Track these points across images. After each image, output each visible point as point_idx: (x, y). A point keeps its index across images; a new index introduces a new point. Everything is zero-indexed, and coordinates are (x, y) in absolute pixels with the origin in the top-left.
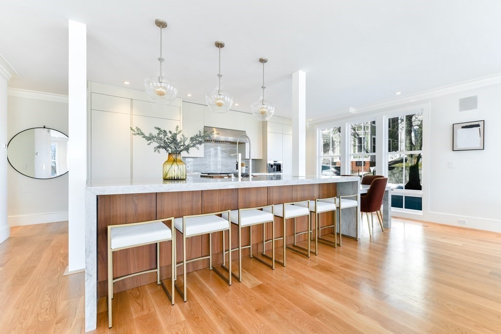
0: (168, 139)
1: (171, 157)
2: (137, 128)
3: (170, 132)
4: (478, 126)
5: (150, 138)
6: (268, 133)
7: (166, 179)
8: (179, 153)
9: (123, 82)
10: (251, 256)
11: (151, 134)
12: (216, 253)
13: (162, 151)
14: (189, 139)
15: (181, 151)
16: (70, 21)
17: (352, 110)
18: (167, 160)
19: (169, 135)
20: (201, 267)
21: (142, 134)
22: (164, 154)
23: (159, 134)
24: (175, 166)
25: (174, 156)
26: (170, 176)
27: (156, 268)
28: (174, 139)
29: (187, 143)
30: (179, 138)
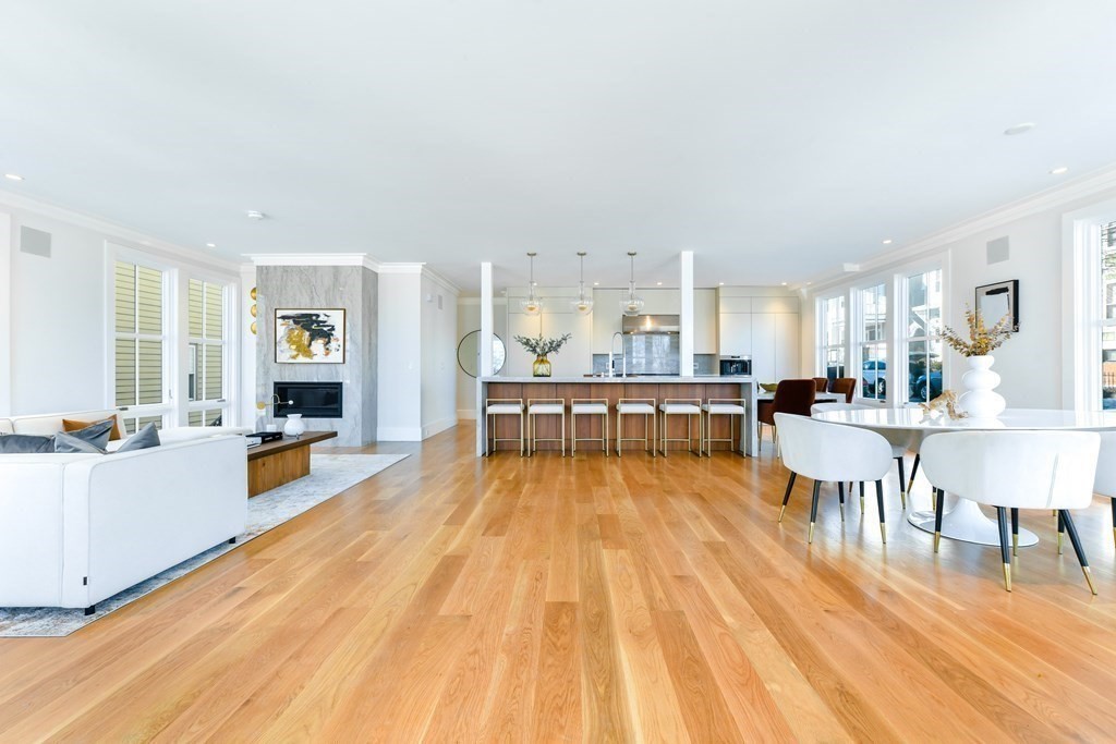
1: (538, 358)
4: (1005, 290)
6: (721, 315)
7: (535, 376)
8: (545, 355)
15: (547, 352)
16: (482, 263)
17: (852, 267)
18: (536, 361)
22: (534, 357)
24: (542, 365)
25: (541, 358)
26: (538, 373)
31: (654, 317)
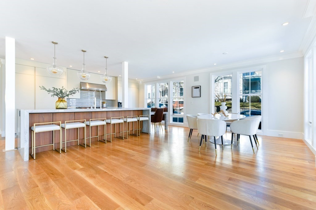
0: (58, 92)
1: (60, 99)
2: (42, 86)
3: (60, 89)
4: (199, 88)
5: (49, 91)
6: (118, 86)
7: (57, 109)
8: (64, 97)
9: (30, 58)
10: (98, 140)
11: (49, 89)
12: (81, 138)
13: (56, 96)
14: (68, 92)
15: (65, 96)
16: (6, 37)
17: (159, 77)
18: (58, 100)
19: (59, 90)
20: (74, 144)
21: (45, 89)
22: (56, 98)
23: (54, 90)
24: (62, 103)
25: (61, 99)
26: (59, 107)
27: (53, 144)
28: (61, 92)
29: (68, 93)
30: (63, 91)
31: (90, 84)
